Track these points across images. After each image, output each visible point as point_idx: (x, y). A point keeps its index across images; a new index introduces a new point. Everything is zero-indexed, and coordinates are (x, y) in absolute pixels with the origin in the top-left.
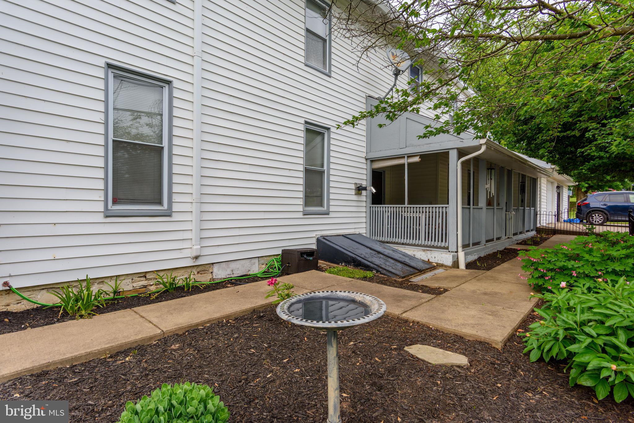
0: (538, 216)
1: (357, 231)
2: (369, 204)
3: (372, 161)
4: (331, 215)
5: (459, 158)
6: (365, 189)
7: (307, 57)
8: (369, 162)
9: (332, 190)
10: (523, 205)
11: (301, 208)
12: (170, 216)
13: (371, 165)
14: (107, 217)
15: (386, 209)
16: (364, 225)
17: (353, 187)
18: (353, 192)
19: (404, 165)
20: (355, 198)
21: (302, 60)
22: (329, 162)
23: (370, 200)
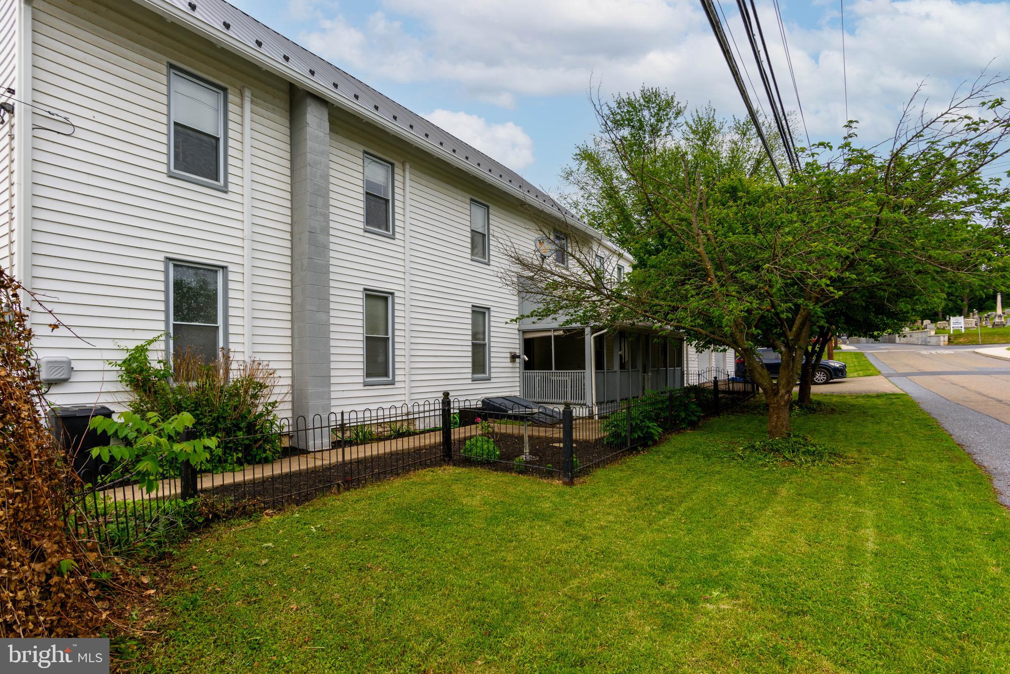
0: (685, 375)
1: (513, 394)
2: (522, 370)
3: (524, 332)
4: (492, 380)
5: (592, 334)
6: (519, 357)
7: (472, 254)
8: (521, 332)
9: (492, 360)
10: (665, 366)
11: (470, 376)
12: (394, 384)
13: (523, 335)
14: (365, 386)
15: (537, 375)
16: (518, 389)
17: (508, 355)
18: (509, 360)
19: (551, 336)
20: (510, 365)
21: (469, 256)
22: (490, 336)
23: (522, 366)
